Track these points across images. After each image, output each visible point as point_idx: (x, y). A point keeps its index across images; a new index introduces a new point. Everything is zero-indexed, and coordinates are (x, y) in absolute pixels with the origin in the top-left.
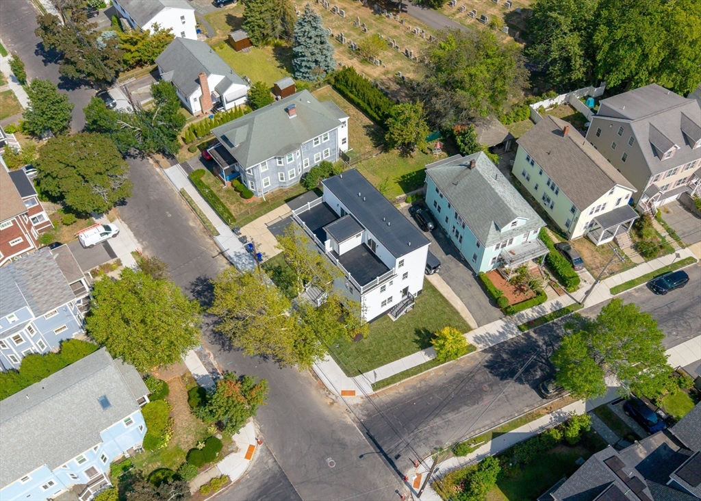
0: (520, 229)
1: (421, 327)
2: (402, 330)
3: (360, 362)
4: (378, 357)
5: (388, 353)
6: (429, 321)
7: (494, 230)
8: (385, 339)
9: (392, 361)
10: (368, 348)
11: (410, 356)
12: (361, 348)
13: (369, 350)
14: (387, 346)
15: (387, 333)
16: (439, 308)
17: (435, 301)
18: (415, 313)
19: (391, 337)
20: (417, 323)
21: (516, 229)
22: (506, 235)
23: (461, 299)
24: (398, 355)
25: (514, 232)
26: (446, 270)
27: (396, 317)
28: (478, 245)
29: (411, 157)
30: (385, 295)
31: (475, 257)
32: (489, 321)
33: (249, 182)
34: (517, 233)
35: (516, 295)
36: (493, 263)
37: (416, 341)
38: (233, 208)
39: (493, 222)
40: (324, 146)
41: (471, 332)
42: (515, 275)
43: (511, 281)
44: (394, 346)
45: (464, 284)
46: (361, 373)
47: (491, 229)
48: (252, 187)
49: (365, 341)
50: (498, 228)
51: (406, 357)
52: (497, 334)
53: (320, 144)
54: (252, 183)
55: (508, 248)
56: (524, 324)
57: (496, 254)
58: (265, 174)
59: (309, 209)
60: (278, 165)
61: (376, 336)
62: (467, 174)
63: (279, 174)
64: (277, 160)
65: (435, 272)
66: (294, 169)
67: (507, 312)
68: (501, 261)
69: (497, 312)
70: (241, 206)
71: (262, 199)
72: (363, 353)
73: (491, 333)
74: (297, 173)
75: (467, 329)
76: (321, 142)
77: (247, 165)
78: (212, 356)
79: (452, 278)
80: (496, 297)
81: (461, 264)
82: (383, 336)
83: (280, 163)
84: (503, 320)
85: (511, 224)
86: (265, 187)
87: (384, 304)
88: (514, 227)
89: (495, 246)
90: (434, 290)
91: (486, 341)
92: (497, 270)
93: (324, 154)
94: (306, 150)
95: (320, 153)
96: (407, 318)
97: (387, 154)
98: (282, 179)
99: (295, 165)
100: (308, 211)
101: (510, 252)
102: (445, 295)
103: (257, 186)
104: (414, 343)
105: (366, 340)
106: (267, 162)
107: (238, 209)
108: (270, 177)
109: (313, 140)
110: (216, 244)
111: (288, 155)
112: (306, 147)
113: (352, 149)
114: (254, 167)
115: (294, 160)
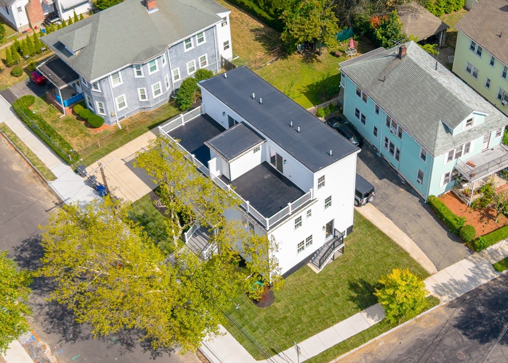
0: (478, 129)
1: (357, 278)
2: (330, 284)
3: (273, 336)
4: (299, 326)
5: (313, 319)
6: (368, 268)
7: (443, 133)
8: (306, 300)
9: (320, 331)
10: (283, 315)
11: (346, 320)
12: (274, 316)
13: (285, 318)
14: (311, 309)
15: (309, 291)
16: (380, 249)
17: (372, 241)
18: (346, 259)
19: (316, 295)
20: (350, 272)
21: (473, 130)
22: (460, 139)
23: (409, 235)
24: (328, 321)
25: (471, 134)
26: (382, 198)
27: (320, 267)
28: (423, 157)
29: (318, 61)
30: (301, 234)
31: (421, 176)
32: (452, 262)
33: (97, 104)
34: (475, 135)
35: (483, 224)
36: (446, 181)
37: (352, 299)
38: (76, 143)
39: (440, 122)
40: (198, 51)
41: (429, 279)
42: (478, 196)
43: (474, 206)
44: (321, 309)
45: (410, 215)
46: (275, 352)
47: (439, 131)
48: (102, 110)
49: (277, 305)
50: (448, 130)
51: (341, 323)
52: (466, 280)
53: (193, 47)
54: (100, 105)
55: (464, 158)
56: (499, 262)
57: (449, 167)
58: (119, 90)
59: (183, 124)
60: (136, 76)
61: (294, 297)
62: (397, 66)
63: (139, 89)
64: (135, 69)
65: (367, 202)
66: (160, 83)
67: (474, 247)
68: (457, 178)
69: (461, 248)
70: (87, 139)
71: (116, 126)
72: (276, 322)
73: (457, 279)
74: (164, 89)
75: (423, 275)
76: (195, 44)
77: (92, 76)
78: (48, 349)
79: (393, 209)
80: (457, 227)
81: (402, 190)
82: (304, 296)
83: (139, 73)
84: (471, 260)
85: (464, 122)
86: (119, 110)
87: (301, 247)
88: (470, 127)
89: (447, 155)
90: (370, 225)
91: (451, 290)
92: (452, 192)
93: (200, 63)
94: (174, 56)
95: (194, 61)
96: (336, 267)
97: (285, 60)
98: (143, 97)
99: (160, 76)
100: (182, 127)
101: (468, 163)
102: (386, 231)
103: (109, 108)
104: (350, 302)
105: (279, 304)
106: (120, 73)
107: (82, 142)
108: (126, 95)
109: (182, 42)
110: (52, 191)
111: (150, 62)
112: (174, 51)
113: (238, 57)
114: (102, 79)
115: (159, 69)
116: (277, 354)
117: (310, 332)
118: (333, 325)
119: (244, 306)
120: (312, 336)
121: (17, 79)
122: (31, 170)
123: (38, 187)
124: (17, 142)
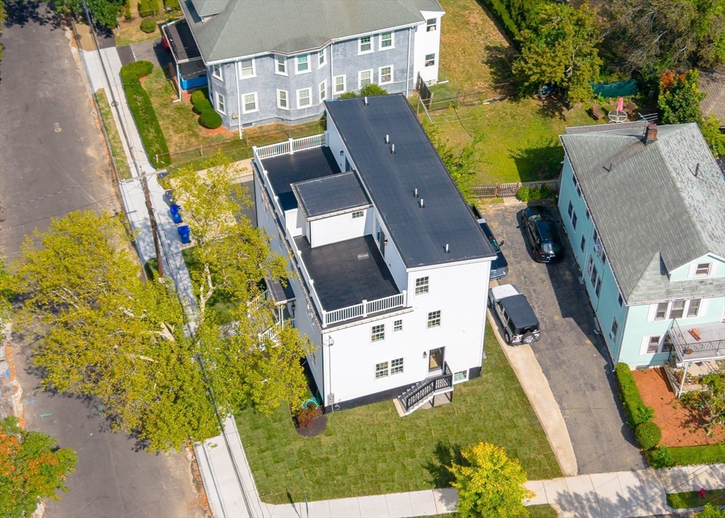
0: (717, 283)
1: (453, 443)
2: (410, 437)
3: (298, 477)
4: (339, 477)
5: (363, 475)
6: (476, 435)
7: (655, 272)
8: (367, 447)
9: (365, 494)
10: (325, 455)
11: (407, 493)
12: (312, 452)
13: (328, 459)
14: (366, 461)
15: (376, 436)
16: (507, 414)
17: (502, 399)
18: (451, 411)
19: (383, 445)
20: (447, 431)
21: (708, 282)
22: (681, 289)
23: (562, 409)
24: (382, 485)
25: (702, 287)
26: (552, 344)
27: (407, 408)
28: (620, 300)
30: (386, 351)
31: (615, 327)
32: (607, 468)
33: (217, 95)
34: (709, 291)
35: (686, 430)
36: (651, 348)
37: (431, 468)
38: (175, 141)
39: (657, 255)
40: (380, 58)
41: (558, 480)
42: (696, 388)
43: (686, 401)
44: (381, 466)
45: (581, 382)
46: (290, 499)
47: (649, 269)
48: (222, 106)
49: (324, 439)
50: (664, 271)
51: (399, 494)
52: (614, 500)
53: (372, 51)
54: (221, 97)
55: (686, 322)
56: (680, 495)
57: (661, 328)
58: (249, 85)
59: (292, 153)
60: (277, 72)
61: (352, 437)
62: (636, 154)
63: (278, 91)
64: (277, 62)
65: (522, 342)
66: (310, 89)
67: (653, 460)
68: (668, 348)
69: (632, 454)
70: (193, 140)
71: (237, 134)
72: (312, 462)
73: (602, 494)
74: (315, 100)
75: (551, 470)
76: (376, 47)
77: (211, 56)
79: (558, 364)
80: (637, 420)
81: (588, 342)
82: (367, 440)
83: (282, 68)
84: (638, 476)
85: (693, 265)
86: (245, 112)
87: (381, 370)
88: (703, 276)
89: (654, 308)
90: (510, 375)
91: (583, 508)
92: (662, 369)
93: (380, 76)
94: (341, 57)
95: (372, 71)
96: (431, 416)
97: (514, 104)
98: (283, 103)
99: (311, 80)
100: (288, 156)
101: (692, 333)
102: (531, 393)
103: (230, 106)
104: (426, 472)
105: (328, 438)
106: (253, 61)
107: (185, 142)
108: (258, 93)
109: (356, 39)
110: (119, 196)
111: (299, 56)
112: (341, 50)
113: (447, 81)
114: (226, 63)
115: (312, 69)
116: (292, 502)
117: (350, 490)
118: (385, 493)
119: (280, 425)
120: (350, 496)
121: (145, 36)
122: (107, 161)
123: (105, 186)
124: (107, 119)
